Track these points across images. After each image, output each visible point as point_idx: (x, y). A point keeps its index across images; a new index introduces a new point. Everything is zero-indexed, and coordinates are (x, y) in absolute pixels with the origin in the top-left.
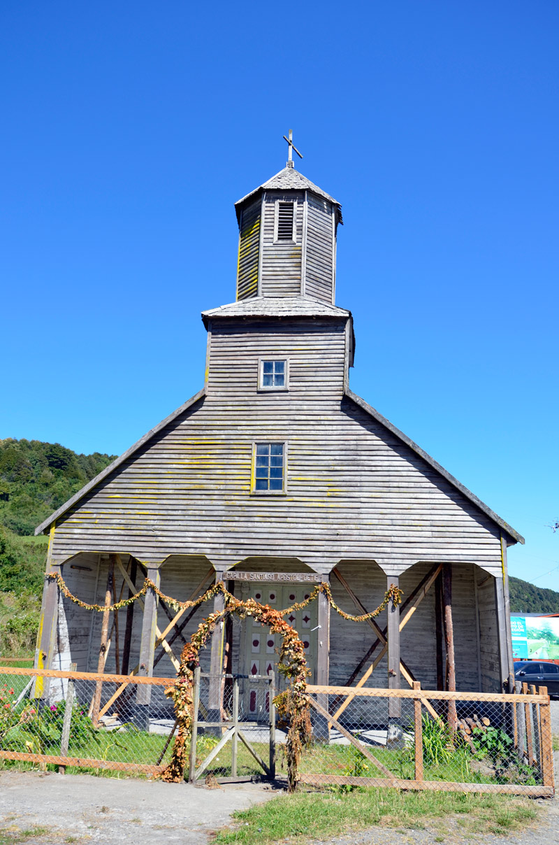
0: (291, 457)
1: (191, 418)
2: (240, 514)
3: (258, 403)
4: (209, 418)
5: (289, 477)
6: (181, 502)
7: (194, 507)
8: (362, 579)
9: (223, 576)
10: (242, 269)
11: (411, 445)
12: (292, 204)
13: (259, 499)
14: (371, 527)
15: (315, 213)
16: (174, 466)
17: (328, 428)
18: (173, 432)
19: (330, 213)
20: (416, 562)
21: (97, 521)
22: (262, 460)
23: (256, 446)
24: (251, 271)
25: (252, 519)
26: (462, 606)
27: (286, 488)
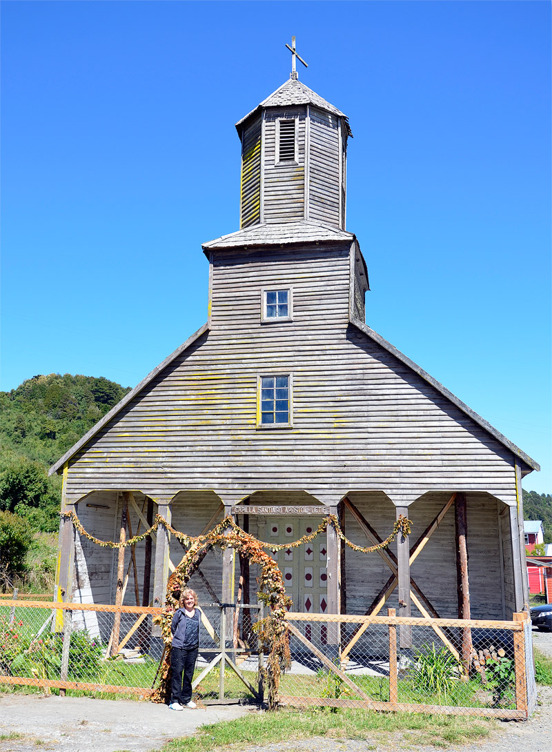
0: (296, 389)
1: (195, 353)
2: (247, 448)
3: (262, 335)
4: (214, 352)
5: (294, 409)
6: (189, 438)
7: (201, 443)
8: (379, 510)
9: (232, 510)
10: (245, 194)
11: (419, 372)
12: (293, 122)
13: (266, 432)
14: (379, 457)
15: (318, 129)
16: (181, 403)
17: (333, 357)
18: (178, 369)
19: (335, 127)
20: (426, 491)
21: (108, 460)
22: (267, 393)
23: (261, 379)
24: (253, 197)
25: (258, 453)
26: (485, 536)
27: (292, 420)
